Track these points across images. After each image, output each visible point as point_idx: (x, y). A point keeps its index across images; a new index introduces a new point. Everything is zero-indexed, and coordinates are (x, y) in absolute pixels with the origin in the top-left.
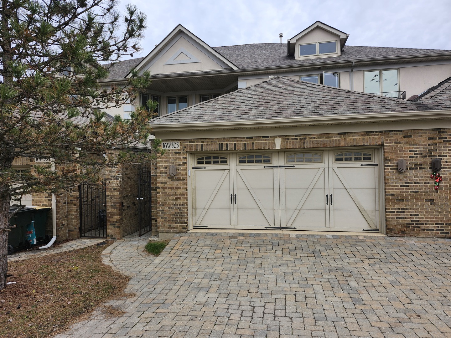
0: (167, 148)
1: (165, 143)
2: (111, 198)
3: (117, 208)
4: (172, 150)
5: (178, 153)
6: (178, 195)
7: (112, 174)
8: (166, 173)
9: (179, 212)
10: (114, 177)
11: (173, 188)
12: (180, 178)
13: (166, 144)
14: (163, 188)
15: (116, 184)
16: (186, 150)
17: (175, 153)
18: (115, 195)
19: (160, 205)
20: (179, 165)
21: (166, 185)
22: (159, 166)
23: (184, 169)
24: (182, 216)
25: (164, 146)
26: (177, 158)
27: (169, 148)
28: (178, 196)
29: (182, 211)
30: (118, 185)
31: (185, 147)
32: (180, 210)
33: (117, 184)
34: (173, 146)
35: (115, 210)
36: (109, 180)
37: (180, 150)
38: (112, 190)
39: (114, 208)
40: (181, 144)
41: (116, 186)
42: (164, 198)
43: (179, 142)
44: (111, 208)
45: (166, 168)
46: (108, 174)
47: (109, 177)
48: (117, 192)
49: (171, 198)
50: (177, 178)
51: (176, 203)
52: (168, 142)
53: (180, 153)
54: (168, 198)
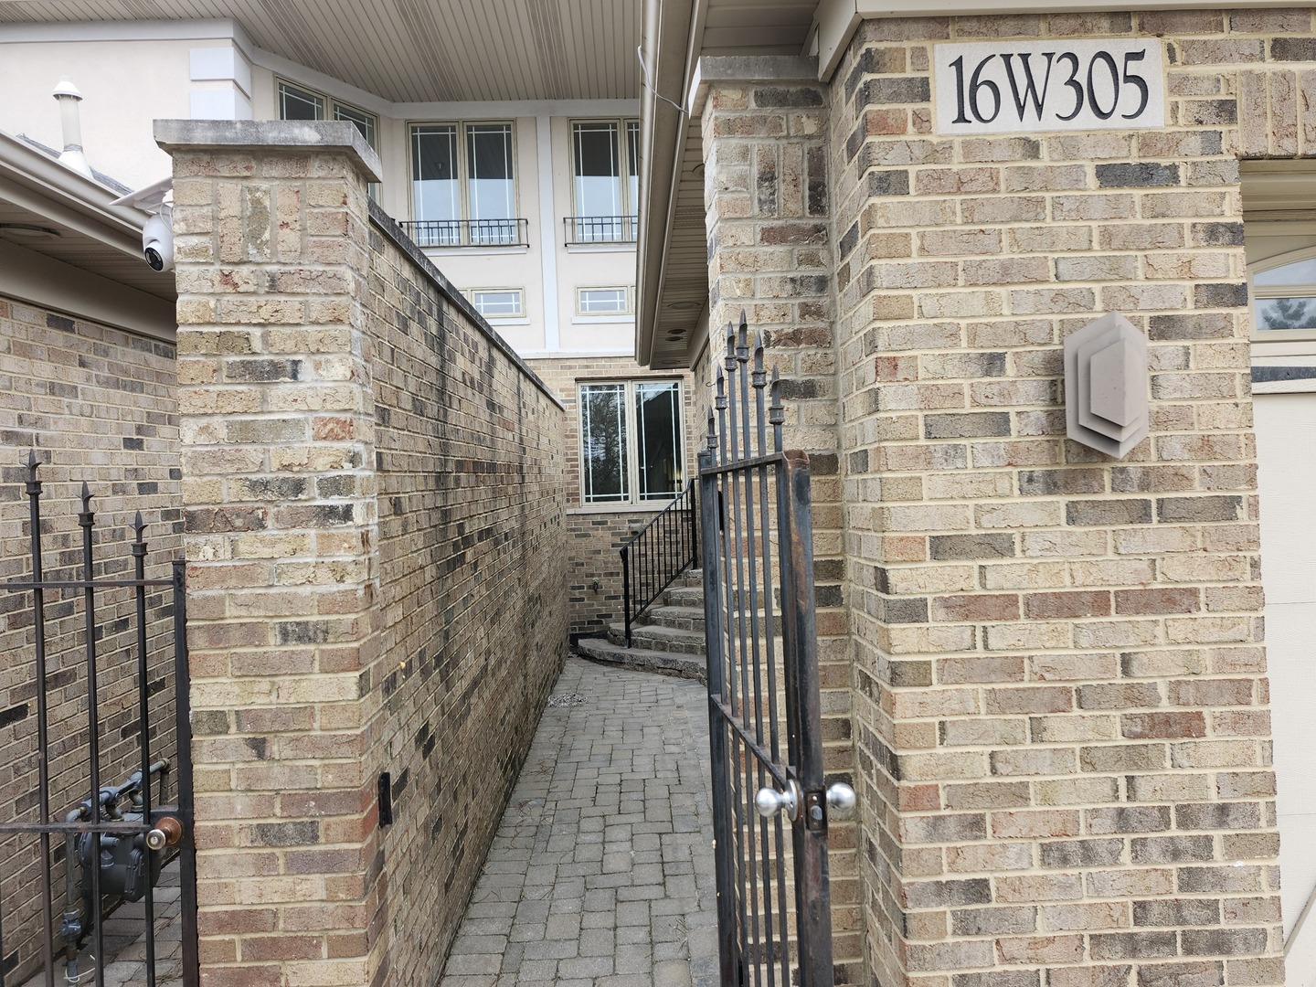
0: (1008, 123)
1: (973, 51)
2: (259, 747)
3: (330, 863)
4: (1068, 146)
5: (1145, 175)
6: (1163, 690)
7: (268, 459)
8: (1000, 424)
9: (1178, 905)
10: (298, 487)
11: (1100, 603)
12: (1181, 478)
13: (995, 71)
14: (965, 607)
15: (323, 574)
16: (1237, 138)
17: (1110, 175)
18: (307, 711)
19: (935, 827)
20: (1163, 327)
21: (1006, 575)
22: (911, 339)
23: (1219, 364)
24: (1220, 943)
25: (968, 90)
26: (1134, 240)
27: (1030, 125)
28: (1166, 707)
29: (1220, 880)
30: (349, 584)
31: (1227, 110)
32: (1190, 880)
33: (340, 574)
34: (1084, 93)
35: (315, 885)
36: (229, 526)
37: (1173, 142)
38: (273, 645)
39: (301, 865)
40: (1178, 69)
41: (328, 604)
42: (981, 737)
43: (1153, 46)
44: (264, 866)
45: (993, 363)
46: (216, 459)
47: (229, 493)
48: (333, 665)
49: (1068, 729)
50: (1144, 487)
51: (1143, 788)
52: (1015, 47)
53: (1172, 175)
54: (1037, 732)
